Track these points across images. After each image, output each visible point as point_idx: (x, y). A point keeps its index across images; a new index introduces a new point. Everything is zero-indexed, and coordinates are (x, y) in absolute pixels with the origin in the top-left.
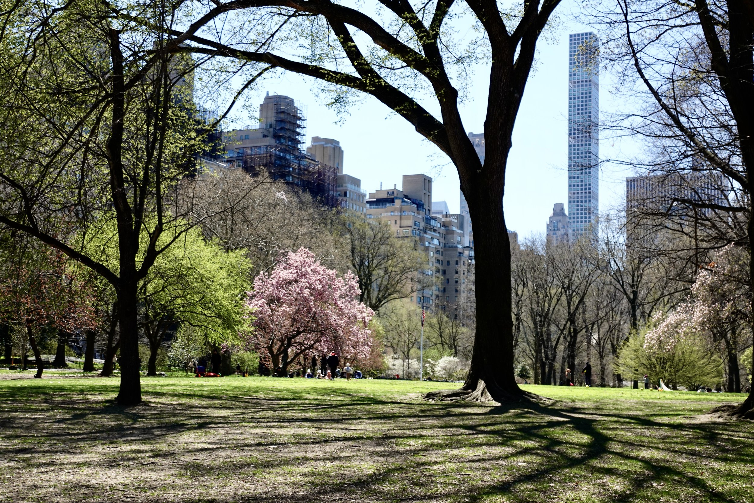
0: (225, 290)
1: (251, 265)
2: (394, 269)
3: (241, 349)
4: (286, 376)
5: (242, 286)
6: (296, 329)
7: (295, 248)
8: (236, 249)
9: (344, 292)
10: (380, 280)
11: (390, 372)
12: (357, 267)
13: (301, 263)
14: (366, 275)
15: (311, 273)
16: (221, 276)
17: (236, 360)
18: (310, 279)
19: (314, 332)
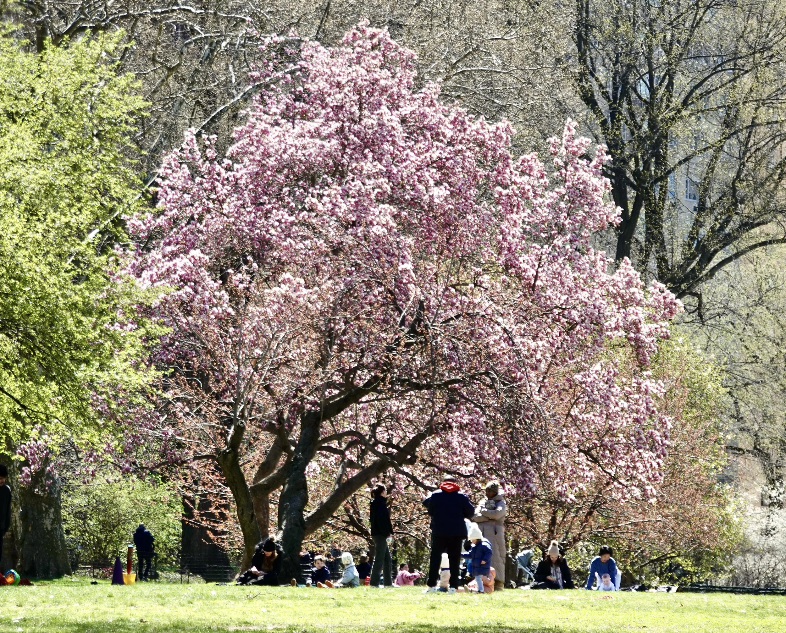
0: (32, 211)
1: (139, 102)
2: (763, 115)
3: (101, 463)
4: (302, 581)
5: (105, 192)
6: (337, 378)
7: (330, 24)
8: (76, 31)
9: (545, 212)
10: (702, 160)
11: (751, 561)
12: (603, 105)
13: (358, 90)
14: (642, 140)
15: (400, 132)
16: (10, 153)
17: (82, 516)
18: (396, 160)
19: (418, 387)
